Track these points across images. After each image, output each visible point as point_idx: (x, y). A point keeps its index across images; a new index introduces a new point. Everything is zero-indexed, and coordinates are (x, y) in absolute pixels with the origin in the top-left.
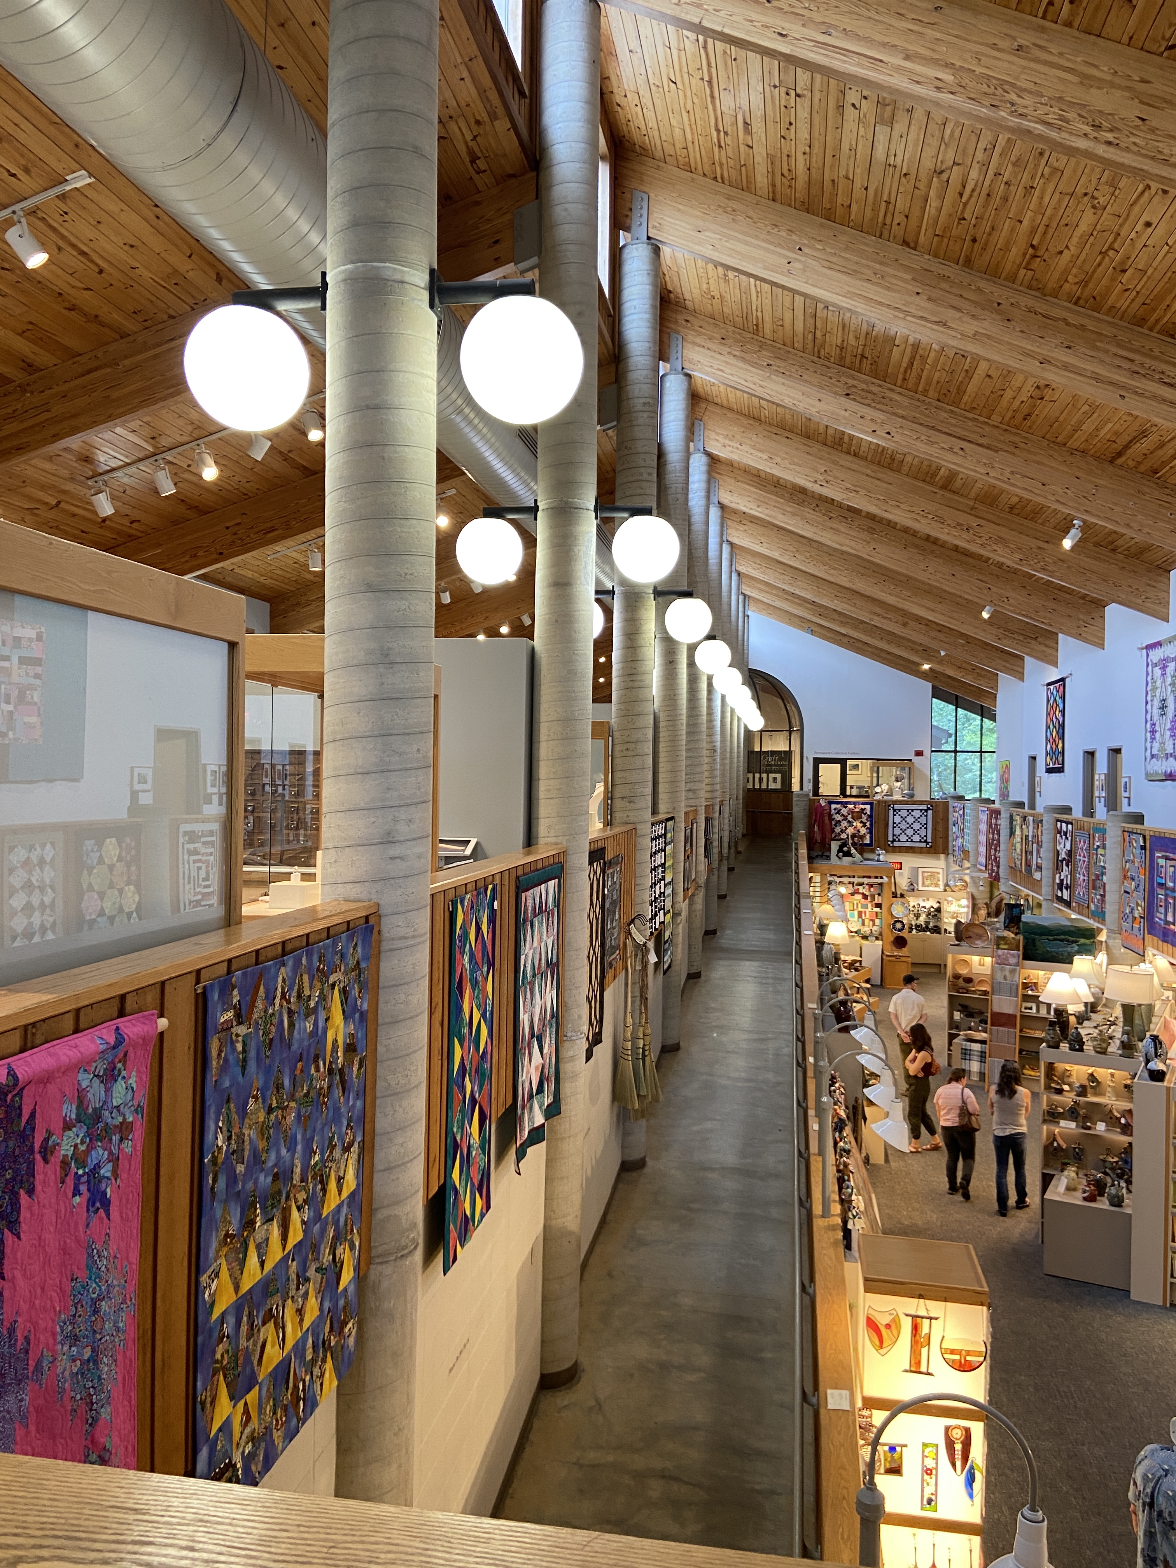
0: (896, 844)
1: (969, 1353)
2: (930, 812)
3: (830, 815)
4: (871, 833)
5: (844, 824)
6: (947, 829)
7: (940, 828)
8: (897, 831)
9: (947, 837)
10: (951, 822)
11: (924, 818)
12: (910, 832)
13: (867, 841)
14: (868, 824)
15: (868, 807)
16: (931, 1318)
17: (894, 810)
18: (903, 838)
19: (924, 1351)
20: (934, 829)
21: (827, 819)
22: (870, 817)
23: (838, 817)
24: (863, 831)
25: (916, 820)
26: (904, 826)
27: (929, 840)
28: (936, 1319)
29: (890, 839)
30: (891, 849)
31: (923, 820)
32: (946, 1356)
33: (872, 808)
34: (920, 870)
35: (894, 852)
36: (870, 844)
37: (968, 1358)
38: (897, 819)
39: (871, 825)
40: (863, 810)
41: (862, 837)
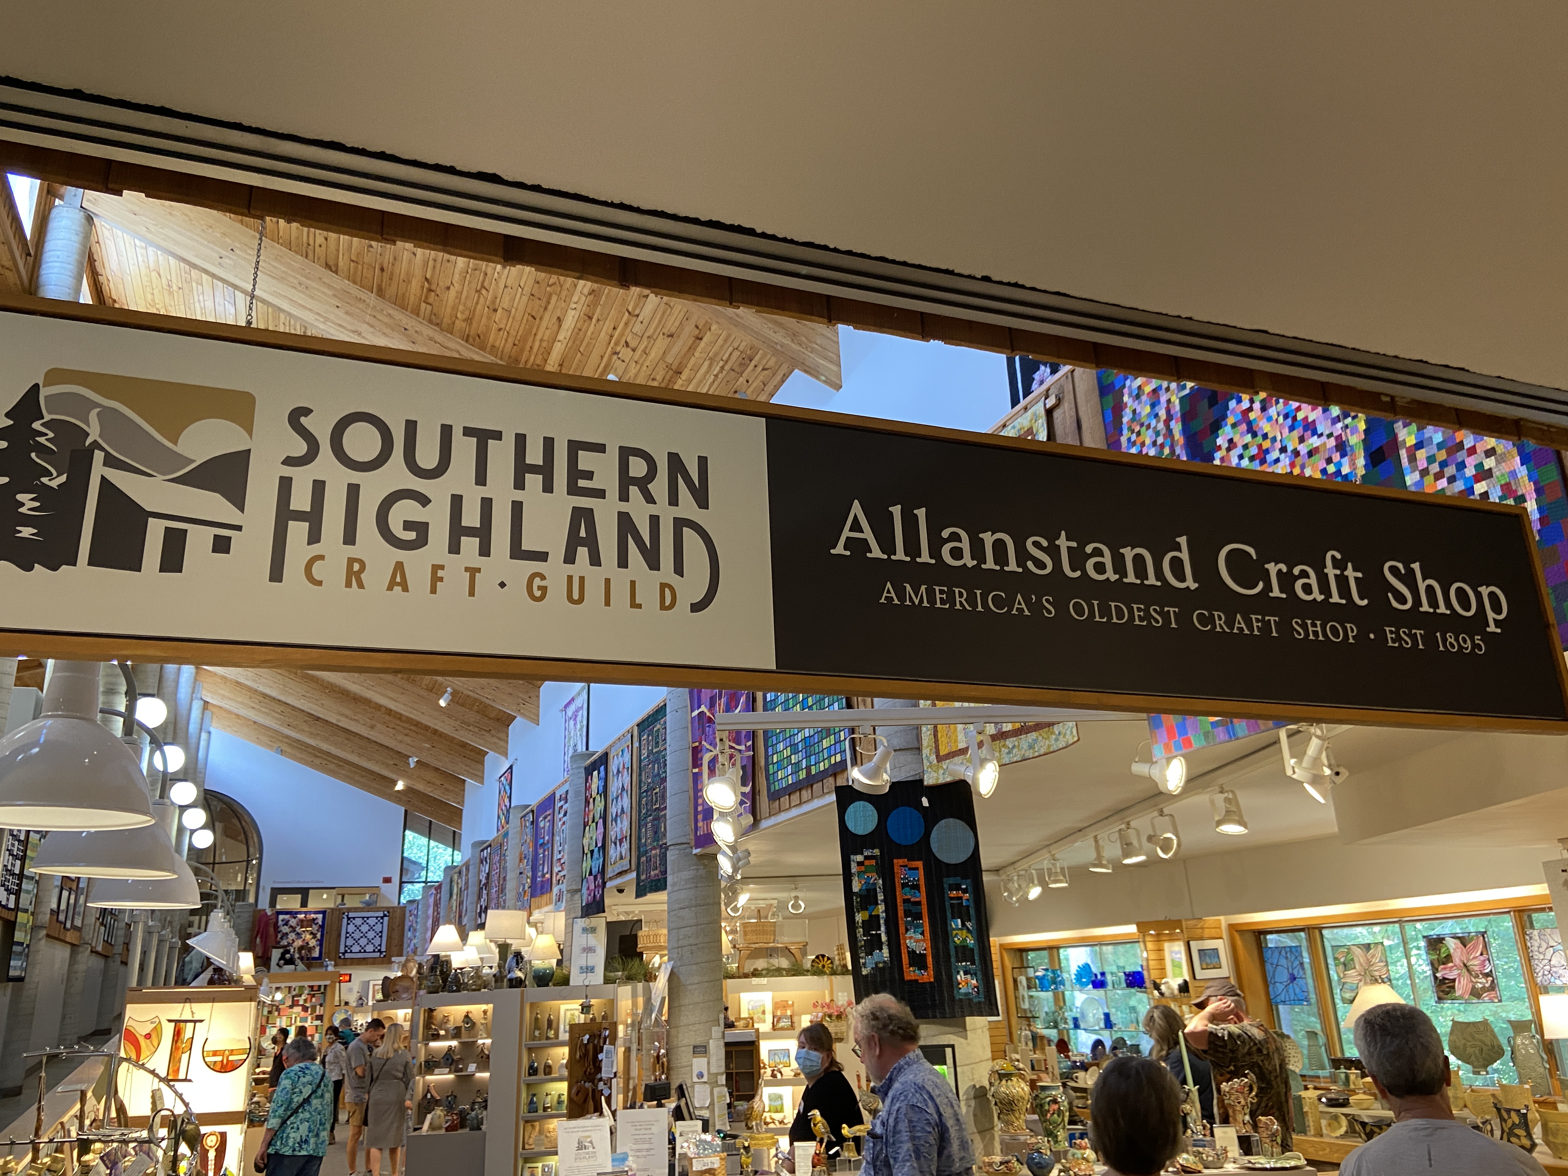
0: (347, 956)
1: (232, 1052)
2: (386, 919)
3: (276, 925)
4: (321, 945)
5: (292, 936)
6: (402, 935)
7: (396, 935)
8: (350, 942)
9: (402, 945)
10: (407, 928)
11: (379, 925)
12: (363, 942)
13: (316, 954)
14: (319, 936)
15: (320, 916)
16: (195, 1022)
17: (349, 919)
18: (356, 948)
19: (185, 1057)
20: (389, 937)
21: (272, 930)
22: (322, 927)
23: (285, 929)
24: (313, 943)
25: (371, 928)
26: (357, 935)
27: (383, 949)
28: (201, 1021)
29: (342, 950)
30: (342, 960)
31: (378, 928)
32: (207, 1059)
33: (324, 918)
34: (372, 983)
35: (345, 964)
36: (320, 958)
37: (231, 1058)
38: (351, 928)
39: (322, 936)
40: (314, 920)
41: (310, 950)
